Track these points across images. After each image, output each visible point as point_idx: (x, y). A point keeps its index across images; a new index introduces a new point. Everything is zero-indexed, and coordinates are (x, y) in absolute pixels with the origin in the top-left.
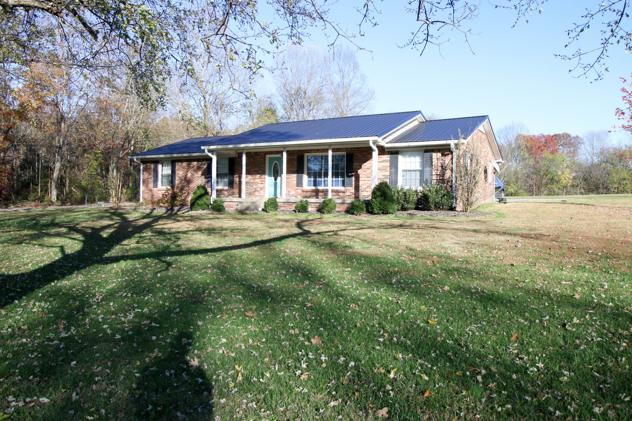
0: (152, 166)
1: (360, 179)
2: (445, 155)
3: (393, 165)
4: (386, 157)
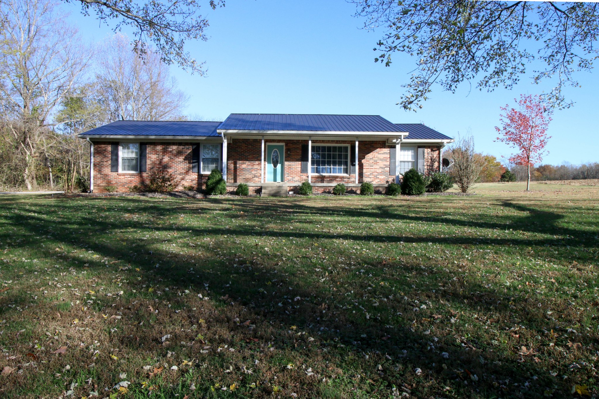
0: (109, 148)
1: (364, 167)
2: (434, 151)
3: (393, 157)
4: (387, 150)
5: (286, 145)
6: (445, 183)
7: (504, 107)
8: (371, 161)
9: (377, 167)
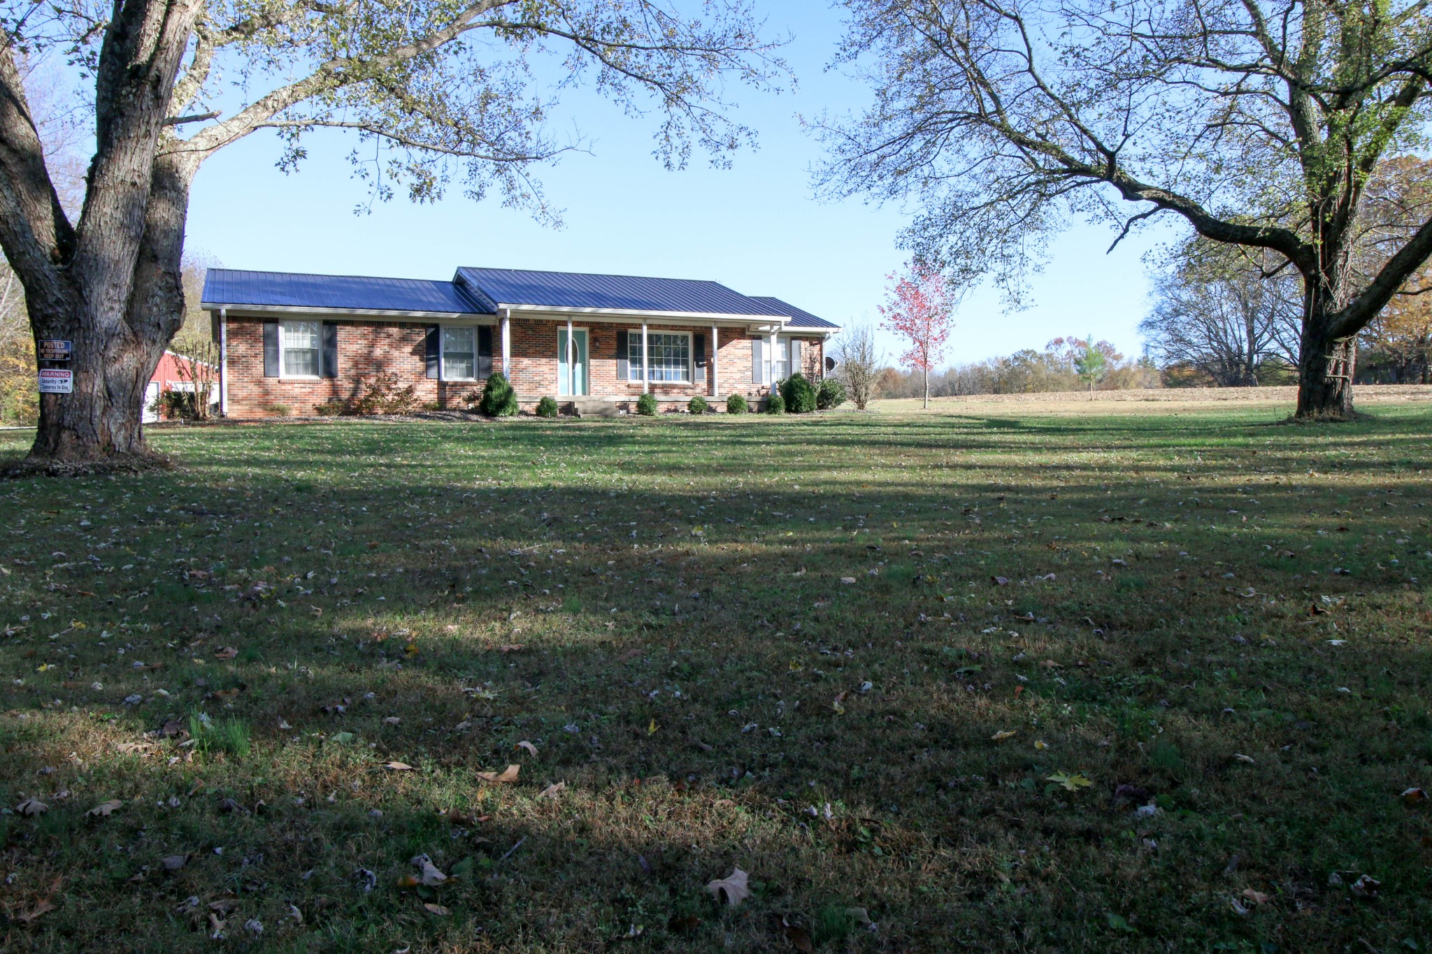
0: (260, 329)
2: (814, 345)
3: (756, 354)
4: (746, 343)
5: (591, 331)
6: (838, 396)
7: (890, 274)
8: (725, 360)
9: (734, 370)
